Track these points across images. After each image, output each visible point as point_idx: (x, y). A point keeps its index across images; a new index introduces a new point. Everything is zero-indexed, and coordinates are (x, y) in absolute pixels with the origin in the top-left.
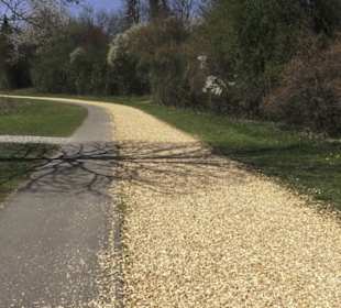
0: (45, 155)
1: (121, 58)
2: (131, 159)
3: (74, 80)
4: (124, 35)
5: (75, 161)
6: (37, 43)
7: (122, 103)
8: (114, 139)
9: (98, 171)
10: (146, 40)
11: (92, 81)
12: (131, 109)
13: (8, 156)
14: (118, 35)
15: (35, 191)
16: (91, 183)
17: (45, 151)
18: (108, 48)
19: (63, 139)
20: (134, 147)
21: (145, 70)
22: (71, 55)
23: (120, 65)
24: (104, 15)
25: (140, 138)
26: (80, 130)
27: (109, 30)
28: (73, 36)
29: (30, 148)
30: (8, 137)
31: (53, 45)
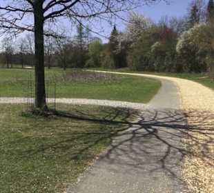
0: (128, 119)
1: (186, 48)
2: (200, 130)
3: (154, 63)
4: (188, 32)
5: (151, 127)
6: (131, 40)
7: (184, 78)
8: (182, 108)
9: (170, 142)
10: (205, 34)
11: (165, 63)
12: (191, 82)
13: (101, 118)
14: (184, 33)
15: (112, 162)
16: (165, 157)
17: (128, 115)
18: (177, 41)
19: (143, 105)
20: (199, 116)
21: (203, 55)
22: (153, 46)
23: (184, 52)
24: (175, 20)
25: (203, 107)
26: (156, 98)
27: (178, 30)
28: (154, 35)
29: (118, 111)
30: (106, 101)
31: (141, 41)
